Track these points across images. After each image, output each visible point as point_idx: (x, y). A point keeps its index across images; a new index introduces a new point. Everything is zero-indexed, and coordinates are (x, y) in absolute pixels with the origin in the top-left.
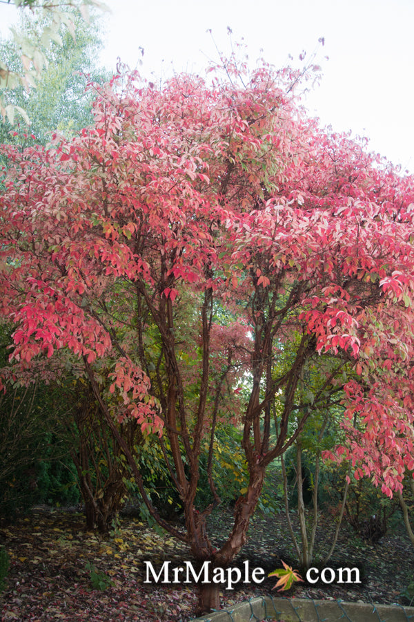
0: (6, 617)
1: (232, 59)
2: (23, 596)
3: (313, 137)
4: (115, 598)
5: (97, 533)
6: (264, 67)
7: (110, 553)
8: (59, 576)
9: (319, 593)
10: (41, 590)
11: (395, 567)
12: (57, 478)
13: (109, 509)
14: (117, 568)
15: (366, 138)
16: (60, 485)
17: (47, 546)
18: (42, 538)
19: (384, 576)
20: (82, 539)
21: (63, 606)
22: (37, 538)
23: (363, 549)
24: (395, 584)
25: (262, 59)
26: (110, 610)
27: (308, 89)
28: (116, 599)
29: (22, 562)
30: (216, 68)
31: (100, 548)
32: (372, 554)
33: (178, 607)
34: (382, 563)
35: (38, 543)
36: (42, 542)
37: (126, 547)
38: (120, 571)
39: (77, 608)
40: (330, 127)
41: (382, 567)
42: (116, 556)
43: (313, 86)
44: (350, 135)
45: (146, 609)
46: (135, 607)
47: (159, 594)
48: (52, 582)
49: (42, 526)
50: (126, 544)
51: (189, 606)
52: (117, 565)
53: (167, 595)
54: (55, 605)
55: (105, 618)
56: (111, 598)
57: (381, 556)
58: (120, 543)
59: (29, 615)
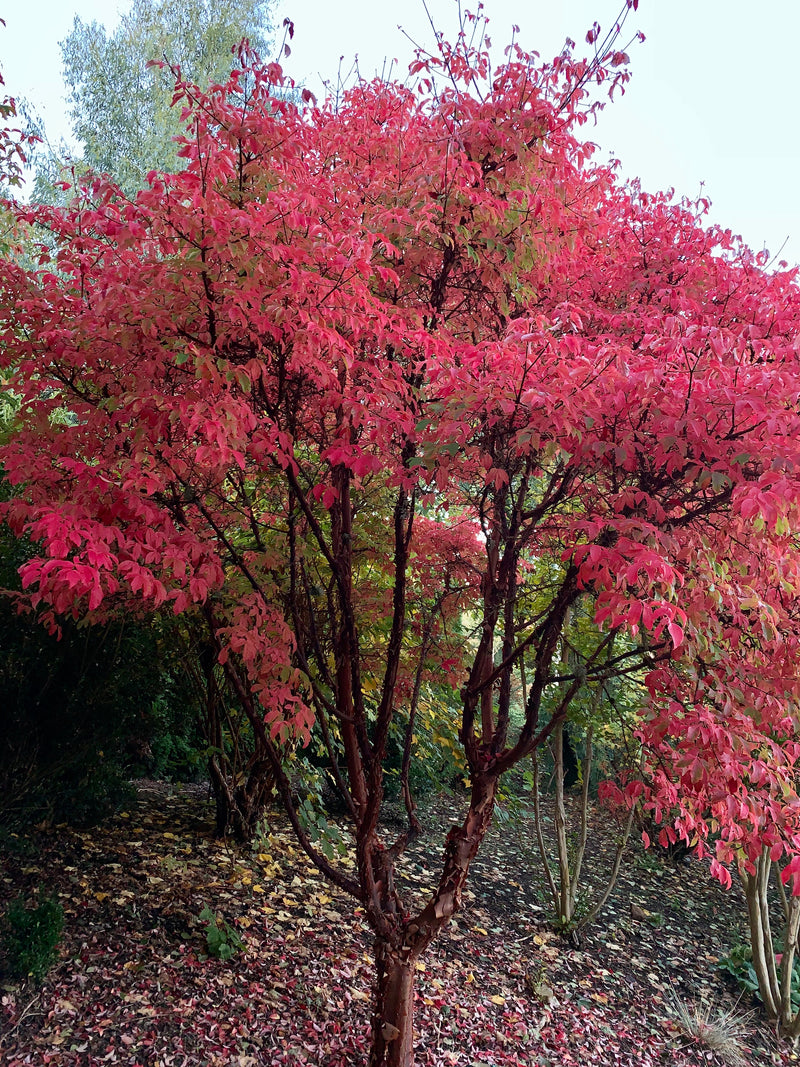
0: (56, 1010)
1: (461, 47)
2: (91, 970)
3: (605, 202)
4: (243, 975)
5: (233, 842)
6: (518, 61)
7: (249, 881)
8: (155, 931)
9: (585, 960)
10: (122, 959)
11: (711, 909)
12: (183, 739)
13: (255, 803)
14: (254, 912)
15: (704, 201)
16: (188, 749)
17: (148, 868)
18: (142, 853)
19: (692, 925)
20: (206, 854)
21: (154, 991)
22: (133, 852)
23: (659, 873)
24: (710, 941)
25: (517, 47)
26: (232, 1000)
27: (601, 103)
28: (247, 976)
29: (98, 902)
30: (430, 64)
31: (232, 874)
32: (673, 884)
33: (348, 994)
34: (689, 901)
35: (132, 862)
36: (141, 859)
37: (276, 870)
38: (258, 918)
39: (177, 994)
40: (636, 182)
41: (688, 908)
42: (257, 888)
43: (610, 94)
44: (671, 198)
45: (293, 996)
46: (276, 994)
47: (318, 968)
48: (143, 941)
49: (146, 826)
50: (277, 865)
51: (366, 992)
52: (255, 908)
53: (332, 970)
54: (141, 989)
55: (222, 1016)
56: (237, 974)
57: (688, 887)
58: (267, 863)
59: (95, 1008)
